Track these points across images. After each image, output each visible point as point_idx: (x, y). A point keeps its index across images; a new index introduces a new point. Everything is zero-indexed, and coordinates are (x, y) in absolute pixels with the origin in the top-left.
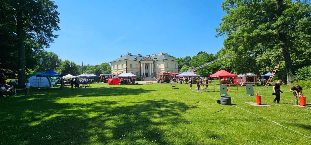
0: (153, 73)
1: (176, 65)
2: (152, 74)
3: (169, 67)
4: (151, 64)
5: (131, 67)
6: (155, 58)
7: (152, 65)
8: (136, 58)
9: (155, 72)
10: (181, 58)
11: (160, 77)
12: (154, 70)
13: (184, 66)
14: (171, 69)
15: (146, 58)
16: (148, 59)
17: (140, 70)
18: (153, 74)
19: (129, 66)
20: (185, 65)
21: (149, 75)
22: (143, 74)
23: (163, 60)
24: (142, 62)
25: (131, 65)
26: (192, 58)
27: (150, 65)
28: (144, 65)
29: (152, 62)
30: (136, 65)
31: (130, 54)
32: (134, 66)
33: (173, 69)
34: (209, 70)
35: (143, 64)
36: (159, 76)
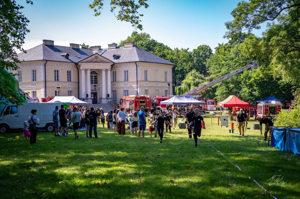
0: (109, 92)
1: (166, 73)
2: (108, 95)
3: (149, 79)
4: (106, 71)
5: (57, 78)
6: (114, 56)
7: (109, 73)
8: (67, 57)
9: (114, 92)
10: (186, 51)
11: (130, 104)
12: (112, 85)
13: (189, 74)
14: (154, 84)
15: (93, 57)
16: (98, 60)
17: (77, 84)
18: (110, 97)
19: (51, 77)
20: (194, 71)
21: (101, 98)
22: (87, 95)
23: (136, 62)
24: (83, 66)
25: (57, 72)
26: (214, 52)
27: (104, 73)
28: (89, 72)
29: (108, 66)
30: (69, 73)
31: (49, 44)
32: (63, 76)
33: (160, 85)
34: (251, 86)
35: (86, 70)
36: (128, 103)
